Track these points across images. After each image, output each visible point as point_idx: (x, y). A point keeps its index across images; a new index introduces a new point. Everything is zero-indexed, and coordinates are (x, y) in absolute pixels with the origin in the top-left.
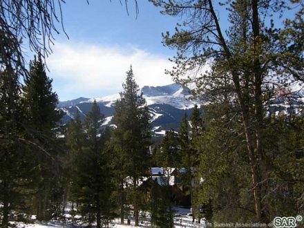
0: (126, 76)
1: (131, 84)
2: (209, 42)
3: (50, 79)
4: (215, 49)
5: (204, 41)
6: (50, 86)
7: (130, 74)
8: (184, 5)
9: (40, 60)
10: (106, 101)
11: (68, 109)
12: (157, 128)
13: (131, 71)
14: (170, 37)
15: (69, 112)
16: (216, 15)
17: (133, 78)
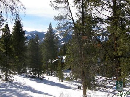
0: (49, 25)
1: (50, 28)
2: (68, 19)
3: (22, 26)
4: (70, 22)
5: (67, 19)
6: (22, 28)
7: (50, 24)
8: (61, 7)
9: (19, 19)
10: (44, 32)
11: (31, 34)
12: (62, 42)
13: (51, 23)
14: (57, 17)
15: (31, 35)
16: (71, 10)
17: (51, 26)
